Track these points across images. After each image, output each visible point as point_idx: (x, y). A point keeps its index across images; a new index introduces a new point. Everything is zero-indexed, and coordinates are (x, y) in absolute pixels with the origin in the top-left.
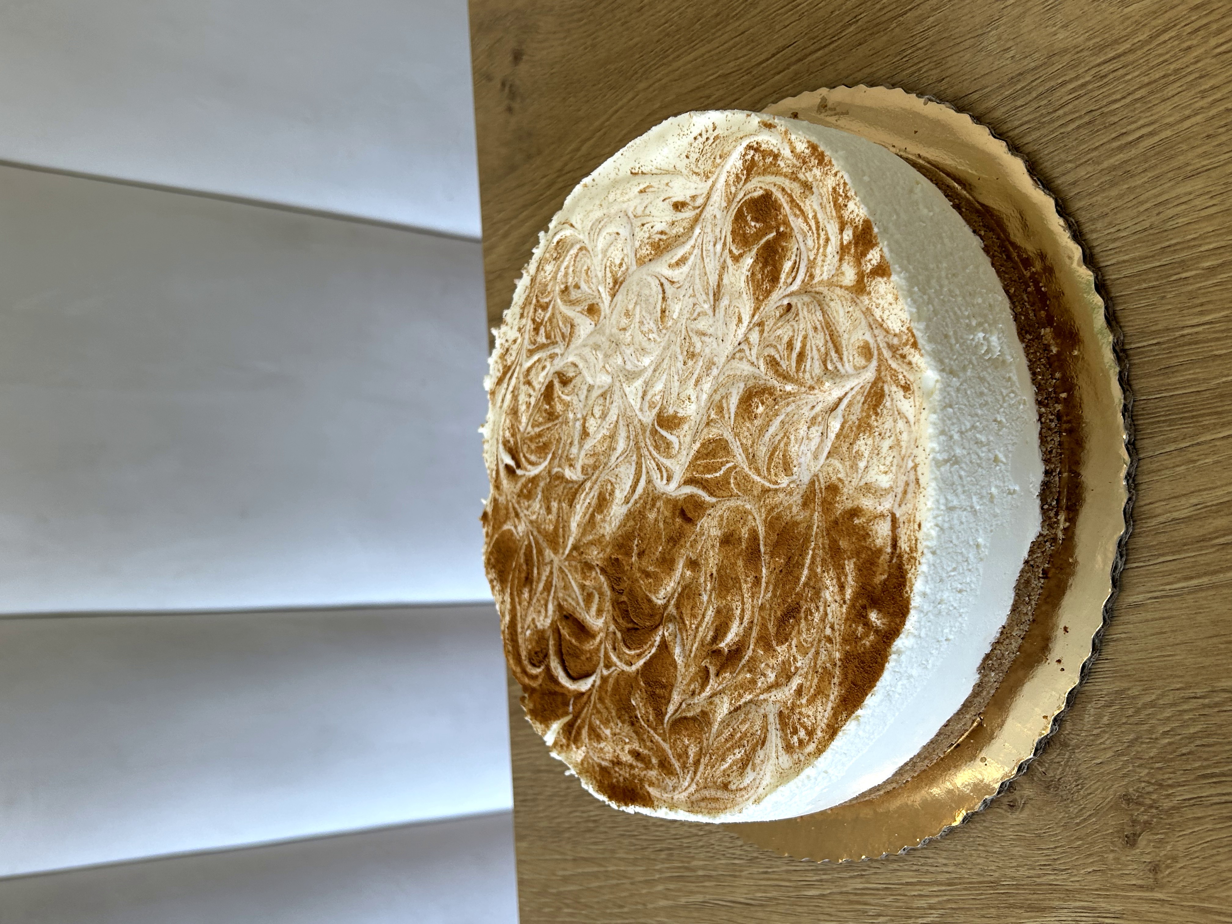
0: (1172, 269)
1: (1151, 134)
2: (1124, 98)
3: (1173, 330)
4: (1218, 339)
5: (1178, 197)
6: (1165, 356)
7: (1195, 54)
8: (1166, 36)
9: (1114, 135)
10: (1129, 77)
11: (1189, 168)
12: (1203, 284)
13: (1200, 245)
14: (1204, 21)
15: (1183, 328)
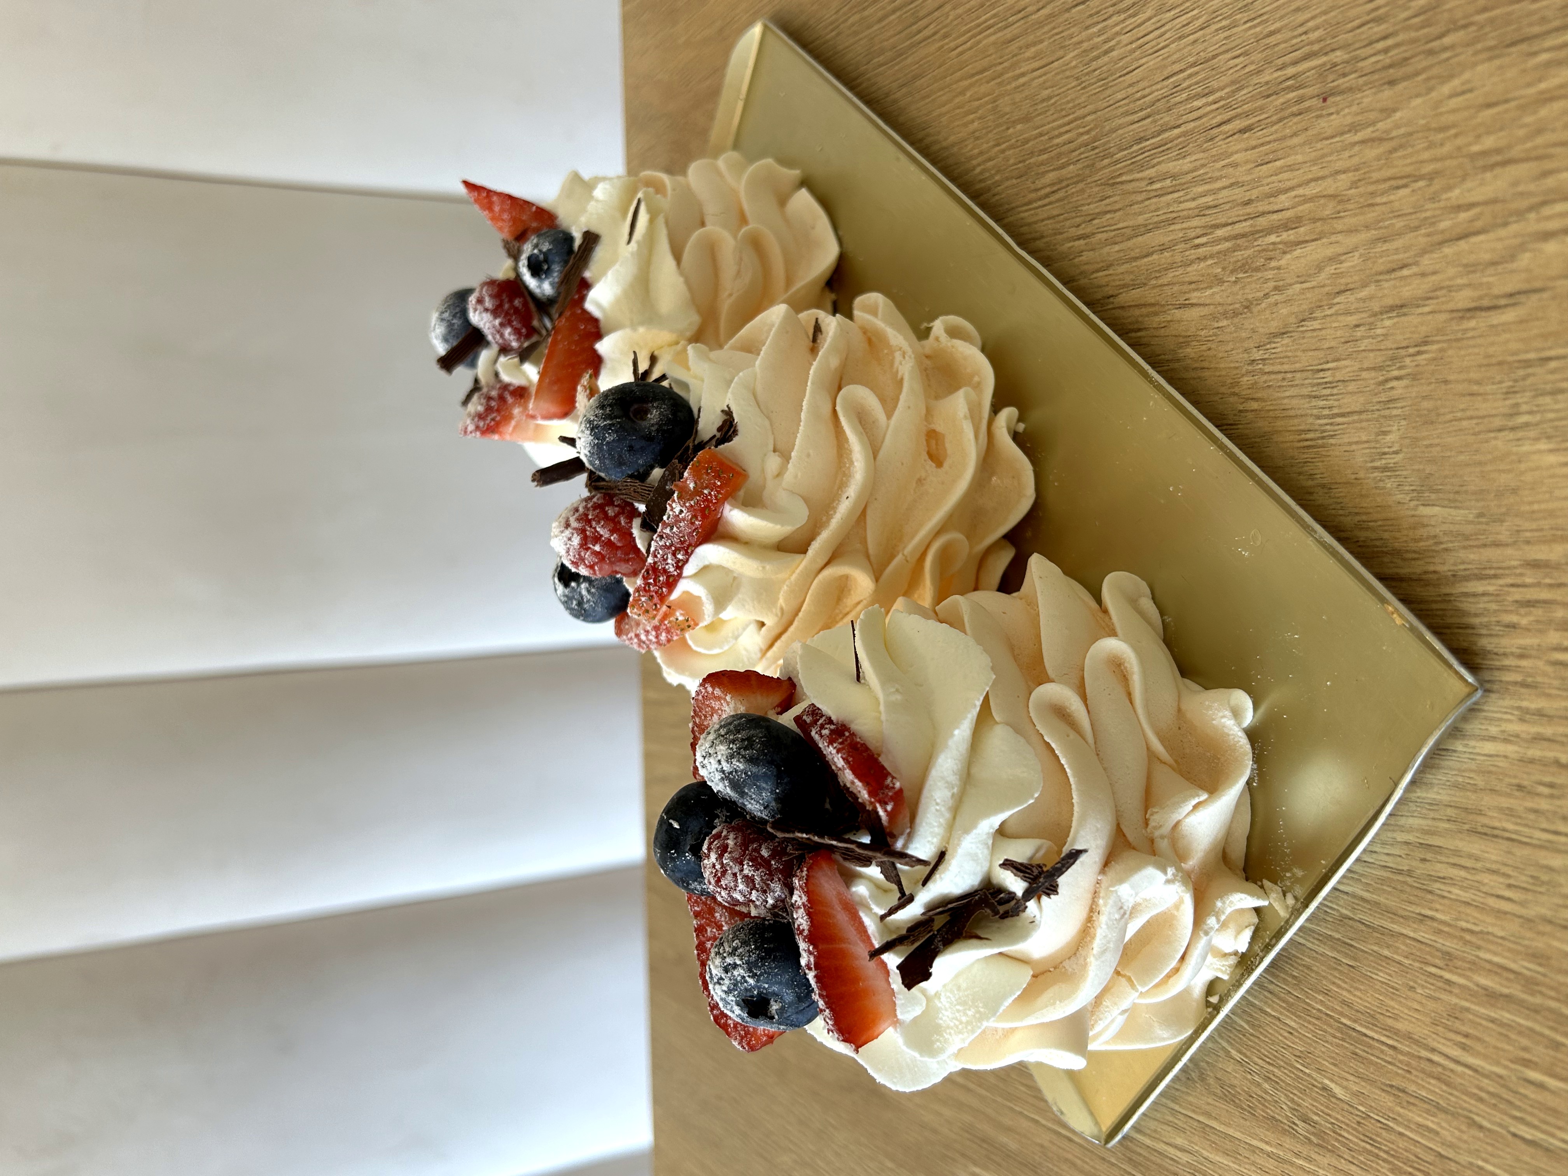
3: (1417, 1042)
4: (1481, 1100)
5: (1457, 853)
6: (1400, 1071)
12: (1473, 1007)
13: (1479, 948)
15: (1433, 1050)
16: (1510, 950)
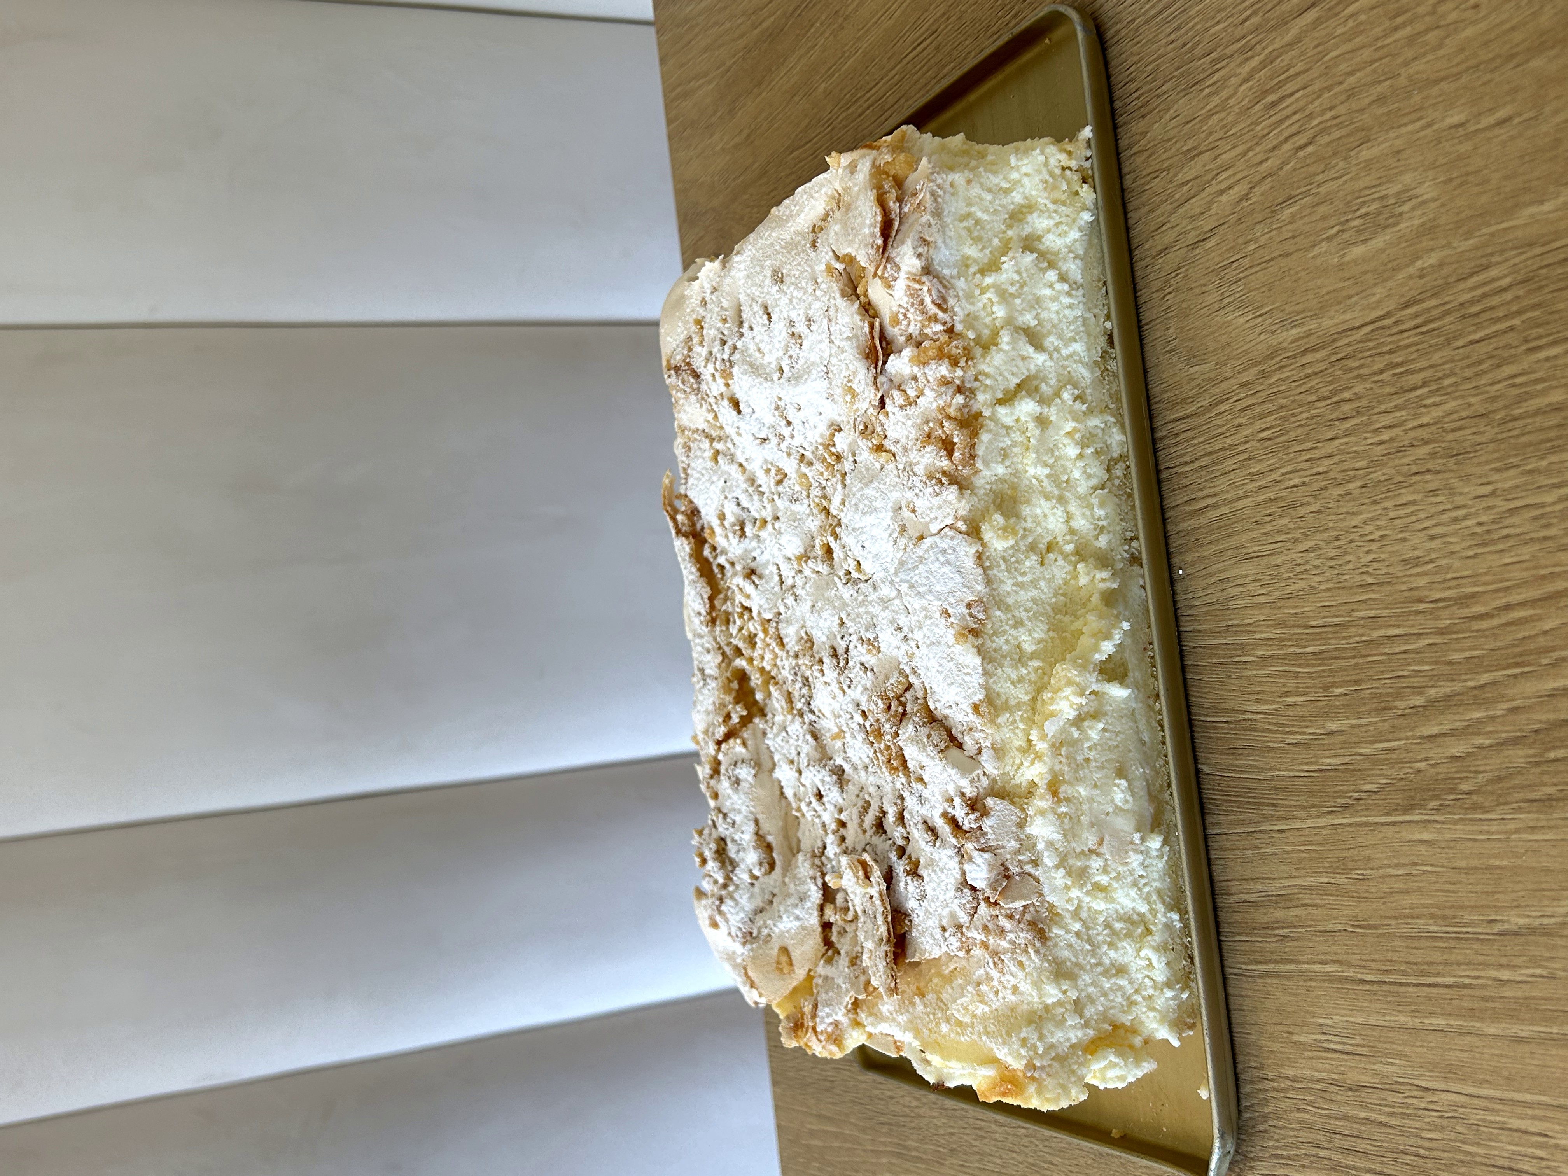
0: (1235, 650)
1: (1215, 506)
2: (1192, 462)
3: (1237, 712)
4: (1270, 731)
5: (1236, 578)
7: (1245, 433)
8: (1222, 408)
9: (1186, 499)
10: (1196, 441)
11: (1244, 551)
12: (1259, 672)
14: (1250, 402)
15: (1245, 712)
16: (1268, 626)
